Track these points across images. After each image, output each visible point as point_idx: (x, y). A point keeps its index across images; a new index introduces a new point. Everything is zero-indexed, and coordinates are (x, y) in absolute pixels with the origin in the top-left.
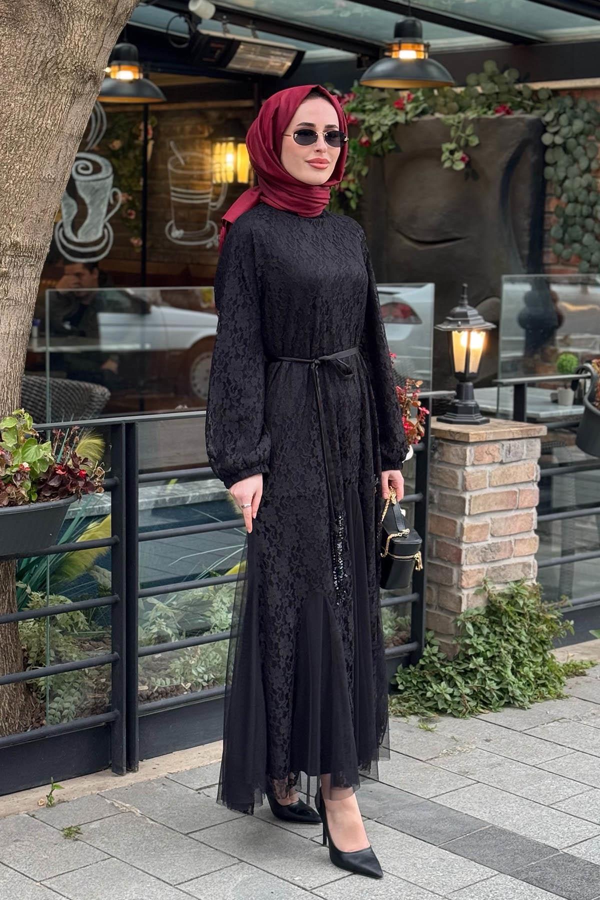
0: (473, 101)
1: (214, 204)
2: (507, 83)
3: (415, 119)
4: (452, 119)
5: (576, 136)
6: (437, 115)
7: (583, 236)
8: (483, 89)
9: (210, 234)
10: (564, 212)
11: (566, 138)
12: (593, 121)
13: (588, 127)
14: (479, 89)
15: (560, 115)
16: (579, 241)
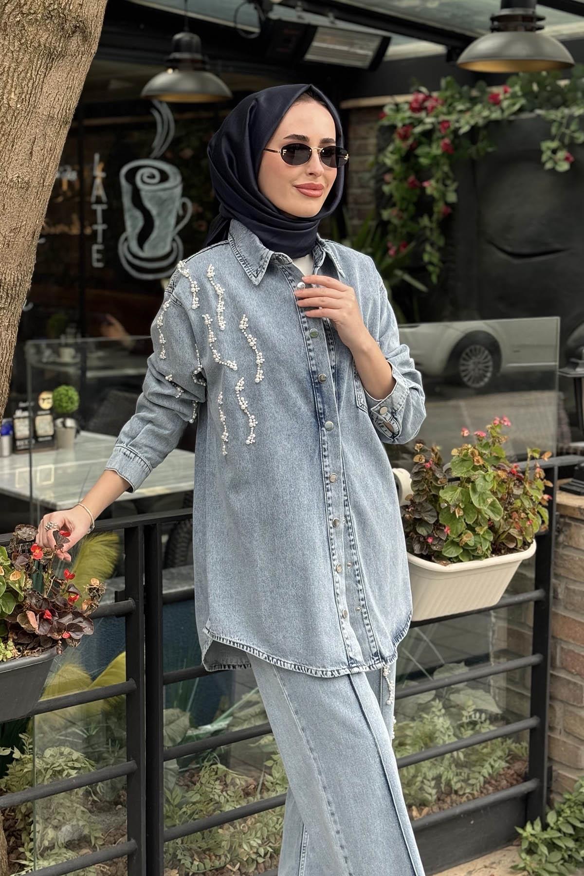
3: (513, 118)
4: (554, 115)
6: (538, 112)
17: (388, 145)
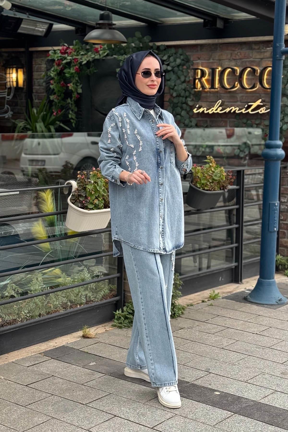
0: (131, 50)
1: (8, 97)
2: (145, 42)
3: (104, 58)
4: (121, 58)
5: (178, 66)
6: (114, 56)
7: (181, 112)
8: (135, 44)
9: (6, 112)
10: (173, 101)
11: (173, 67)
12: (185, 60)
13: (183, 62)
14: (133, 45)
15: (170, 57)
16: (180, 115)
17: (51, 68)
